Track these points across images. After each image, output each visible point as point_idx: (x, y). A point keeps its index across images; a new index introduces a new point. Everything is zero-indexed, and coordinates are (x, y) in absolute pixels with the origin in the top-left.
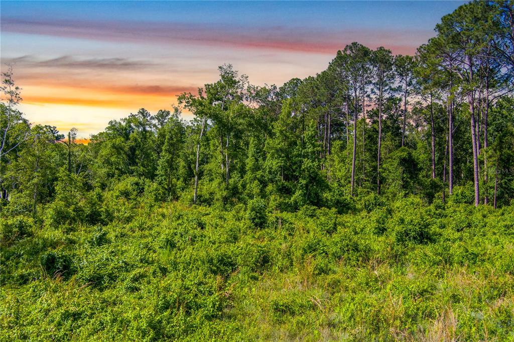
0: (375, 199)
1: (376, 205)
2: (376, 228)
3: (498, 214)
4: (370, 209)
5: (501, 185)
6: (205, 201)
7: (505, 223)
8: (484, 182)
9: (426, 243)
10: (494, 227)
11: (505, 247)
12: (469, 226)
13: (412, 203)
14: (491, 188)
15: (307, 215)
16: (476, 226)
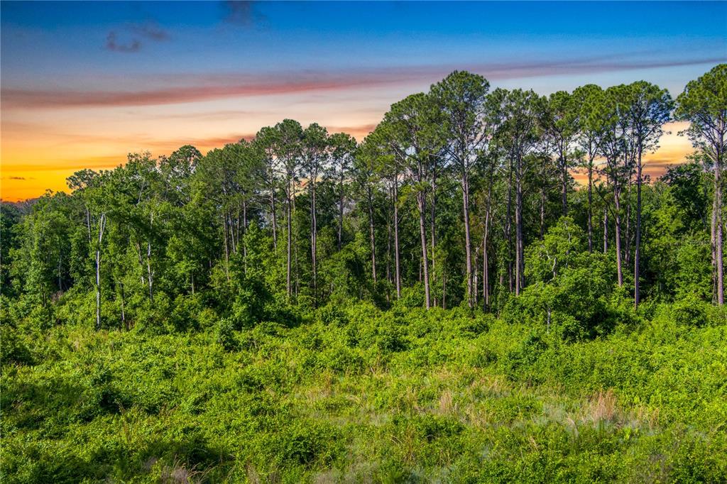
0: (333, 310)
1: (334, 316)
2: (348, 341)
3: (451, 316)
4: (328, 321)
5: (448, 284)
6: (113, 324)
7: (460, 326)
8: (433, 282)
9: (399, 351)
10: (451, 330)
11: (465, 347)
12: (429, 331)
13: (367, 311)
14: (440, 287)
15: (266, 332)
16: (436, 331)
